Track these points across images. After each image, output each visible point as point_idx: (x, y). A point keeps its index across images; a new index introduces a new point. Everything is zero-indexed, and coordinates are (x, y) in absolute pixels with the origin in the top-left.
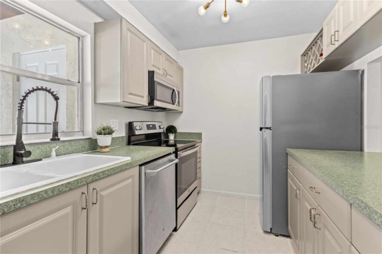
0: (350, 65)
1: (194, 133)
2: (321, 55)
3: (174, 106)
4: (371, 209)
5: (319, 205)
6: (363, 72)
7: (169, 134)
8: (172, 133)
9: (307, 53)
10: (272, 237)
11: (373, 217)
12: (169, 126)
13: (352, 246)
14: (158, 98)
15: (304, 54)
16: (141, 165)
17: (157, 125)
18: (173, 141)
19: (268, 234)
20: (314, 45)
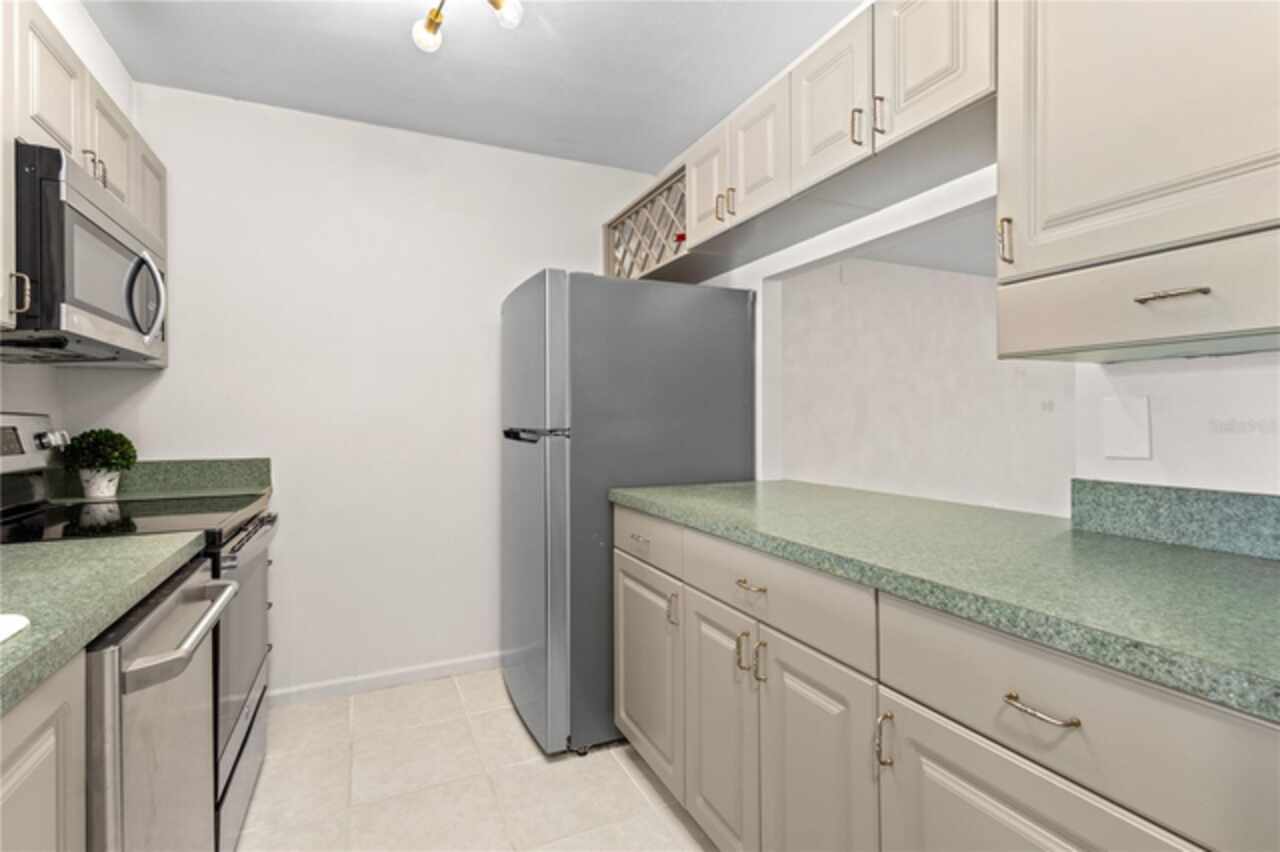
0: (724, 275)
1: (230, 463)
2: (681, 238)
3: (147, 338)
4: (948, 591)
5: (759, 621)
6: (755, 295)
7: (85, 474)
8: (109, 465)
9: (623, 223)
10: (573, 763)
11: (956, 606)
12: (84, 436)
13: (881, 687)
14: (78, 295)
15: (614, 225)
16: (92, 646)
17: (26, 430)
18: (115, 507)
19: (559, 760)
20: (645, 206)
